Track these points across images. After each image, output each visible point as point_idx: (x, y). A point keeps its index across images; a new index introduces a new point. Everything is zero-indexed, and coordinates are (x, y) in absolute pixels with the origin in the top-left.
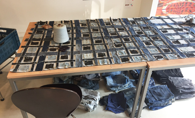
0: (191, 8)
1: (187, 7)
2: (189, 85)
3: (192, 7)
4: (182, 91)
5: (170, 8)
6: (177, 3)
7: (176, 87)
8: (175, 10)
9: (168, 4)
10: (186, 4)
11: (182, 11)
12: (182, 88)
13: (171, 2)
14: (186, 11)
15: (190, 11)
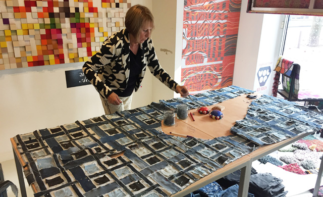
0: (211, 81)
1: (207, 79)
2: (274, 180)
3: (212, 79)
4: (272, 192)
5: (189, 83)
6: (196, 76)
7: (263, 188)
8: (195, 85)
9: (186, 79)
10: (205, 76)
11: (203, 86)
12: (271, 187)
13: (189, 76)
14: (207, 85)
15: (211, 84)
